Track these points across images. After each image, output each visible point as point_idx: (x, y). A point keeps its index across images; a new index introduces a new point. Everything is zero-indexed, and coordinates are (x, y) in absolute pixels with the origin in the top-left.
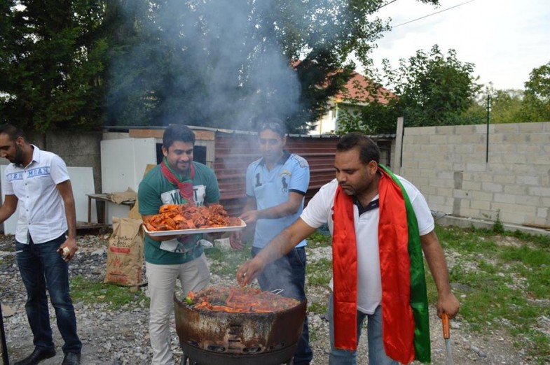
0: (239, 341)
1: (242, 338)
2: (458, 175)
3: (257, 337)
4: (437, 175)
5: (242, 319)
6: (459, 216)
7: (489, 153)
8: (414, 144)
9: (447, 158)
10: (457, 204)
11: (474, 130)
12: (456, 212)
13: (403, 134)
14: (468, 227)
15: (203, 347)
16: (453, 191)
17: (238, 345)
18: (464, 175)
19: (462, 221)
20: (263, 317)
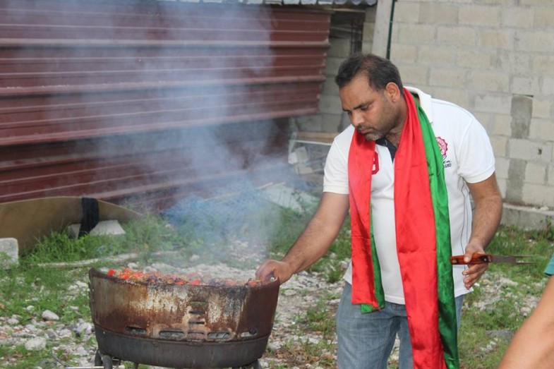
0: (203, 323)
1: (207, 320)
2: (522, 104)
3: (226, 318)
5: (207, 294)
6: (520, 204)
9: (497, 63)
12: (514, 193)
14: (539, 228)
15: (152, 333)
16: (508, 142)
17: (202, 327)
18: (537, 105)
19: (527, 214)
20: (233, 292)
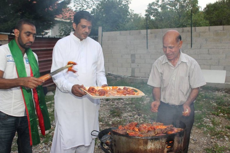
0: (172, 151)
2: (133, 56)
4: (122, 56)
6: (135, 77)
7: (148, 44)
8: (108, 40)
9: (127, 48)
10: (133, 71)
11: (140, 33)
12: (133, 75)
13: (102, 36)
16: (131, 64)
18: (136, 55)
